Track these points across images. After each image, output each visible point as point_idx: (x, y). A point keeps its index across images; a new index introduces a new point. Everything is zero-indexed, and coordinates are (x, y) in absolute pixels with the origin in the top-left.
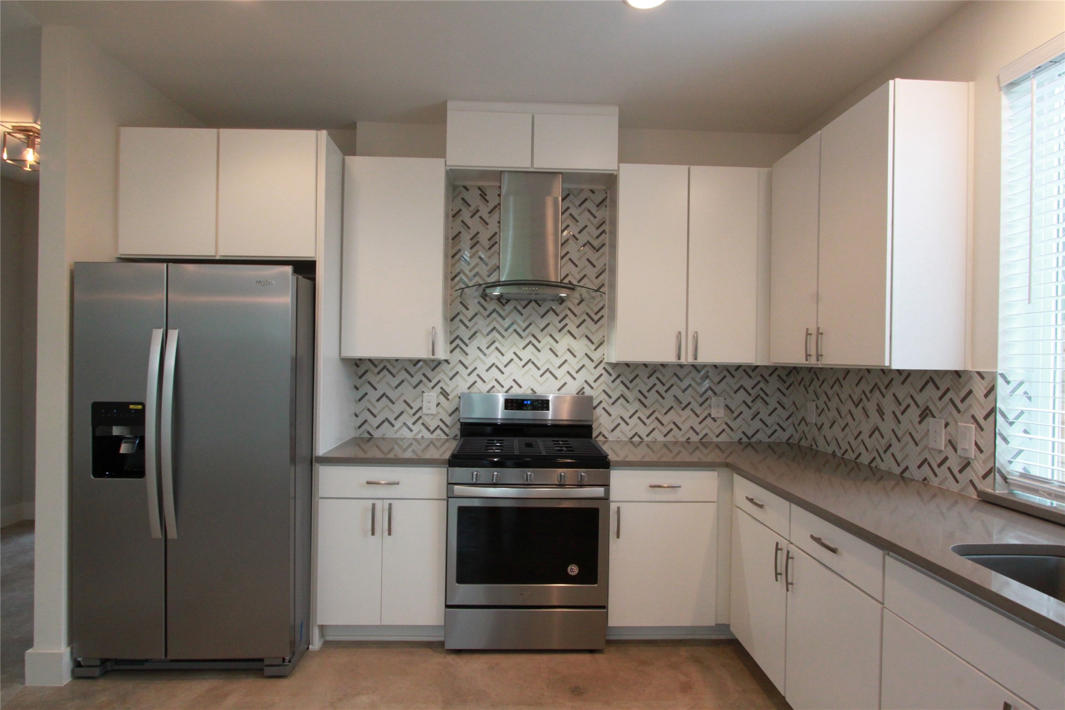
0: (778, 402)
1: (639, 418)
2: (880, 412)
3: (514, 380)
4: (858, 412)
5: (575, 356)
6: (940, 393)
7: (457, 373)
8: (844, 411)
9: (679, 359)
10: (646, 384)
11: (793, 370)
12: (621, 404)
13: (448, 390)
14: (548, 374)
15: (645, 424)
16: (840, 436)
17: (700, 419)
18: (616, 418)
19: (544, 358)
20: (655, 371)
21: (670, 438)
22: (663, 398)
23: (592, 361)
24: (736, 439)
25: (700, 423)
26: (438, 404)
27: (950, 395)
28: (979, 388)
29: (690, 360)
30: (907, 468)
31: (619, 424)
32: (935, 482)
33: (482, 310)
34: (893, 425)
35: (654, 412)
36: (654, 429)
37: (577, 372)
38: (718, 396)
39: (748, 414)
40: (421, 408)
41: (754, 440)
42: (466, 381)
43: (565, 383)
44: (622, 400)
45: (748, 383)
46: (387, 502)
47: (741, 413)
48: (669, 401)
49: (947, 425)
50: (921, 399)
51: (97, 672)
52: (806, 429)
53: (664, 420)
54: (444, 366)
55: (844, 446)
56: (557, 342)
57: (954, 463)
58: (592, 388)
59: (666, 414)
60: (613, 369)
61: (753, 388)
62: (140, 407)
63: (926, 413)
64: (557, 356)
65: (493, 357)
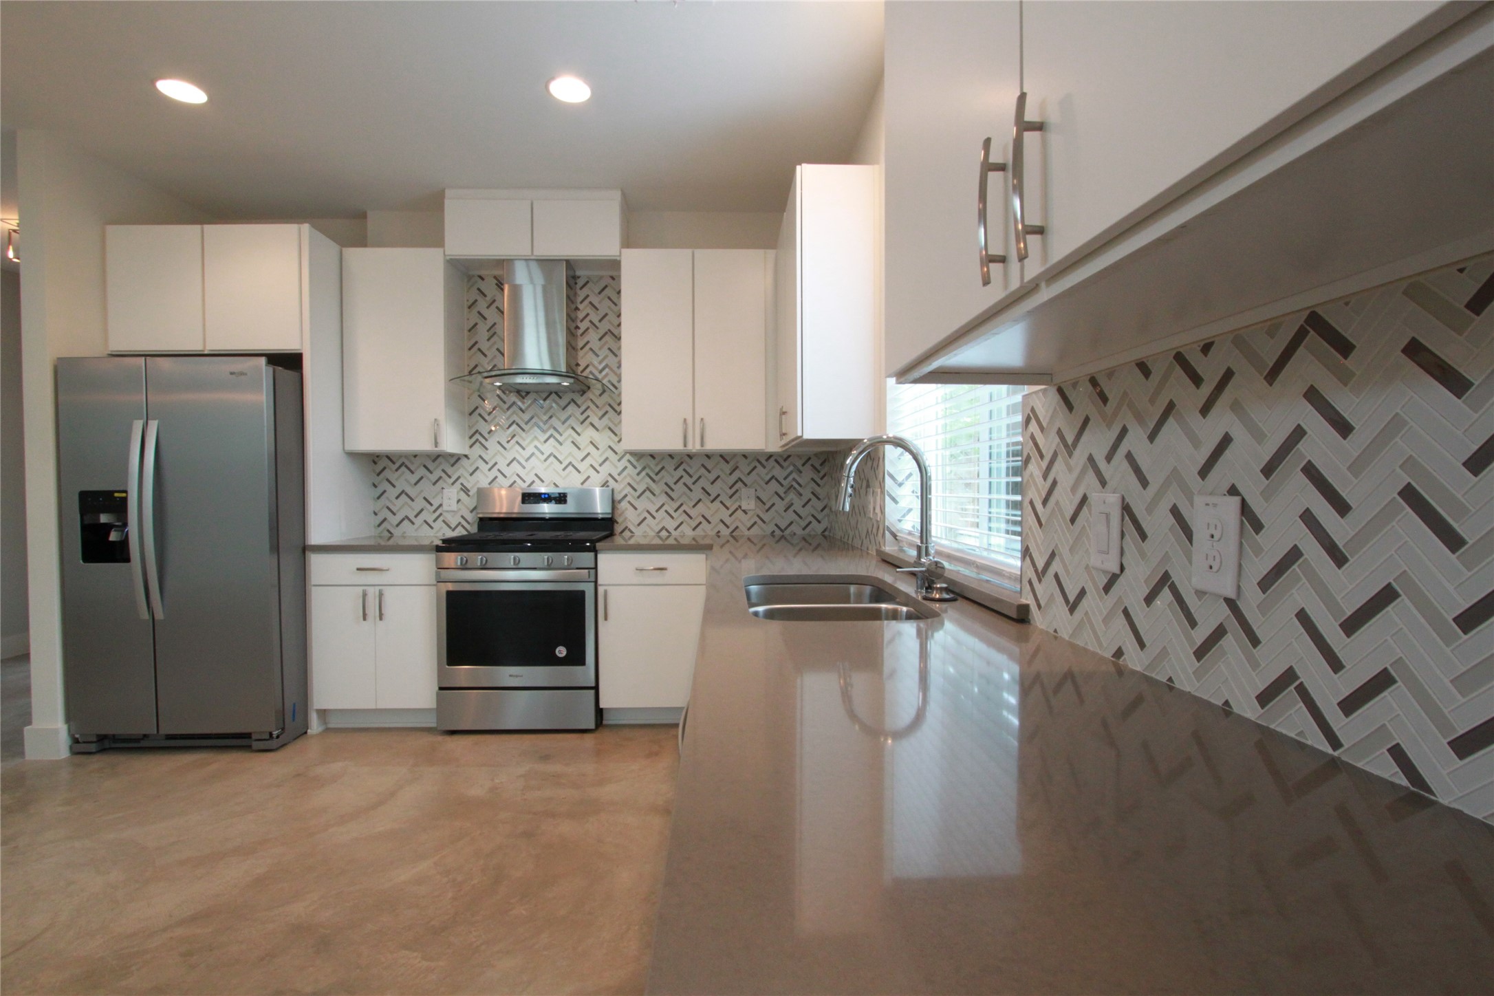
0: (813, 493)
1: (666, 511)
3: (536, 475)
5: (598, 449)
7: (477, 468)
9: (685, 446)
10: (673, 476)
11: (827, 459)
12: (648, 498)
13: (468, 486)
14: (570, 468)
15: (672, 517)
17: (730, 512)
18: (642, 512)
19: (566, 451)
20: (682, 463)
21: (699, 531)
22: (691, 490)
23: (616, 453)
24: (769, 531)
25: (730, 516)
26: (459, 501)
27: (874, 464)
29: (698, 447)
30: (862, 540)
31: (645, 518)
33: (501, 403)
35: (682, 505)
36: (682, 523)
37: (600, 465)
38: (749, 488)
39: (780, 505)
40: (441, 505)
41: (787, 532)
42: (487, 477)
43: (589, 477)
44: (648, 493)
45: (778, 472)
46: (377, 588)
47: (773, 505)
48: (697, 493)
50: (866, 472)
51: (93, 747)
53: (692, 512)
54: (464, 461)
55: (844, 529)
56: (579, 434)
57: (875, 528)
58: (616, 481)
59: (694, 506)
60: (638, 461)
61: (785, 479)
62: (124, 495)
63: (867, 485)
64: (579, 449)
65: (515, 451)
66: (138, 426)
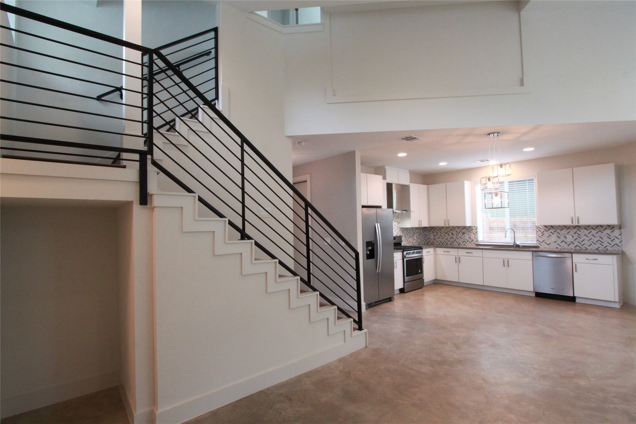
2: (453, 234)
4: (447, 235)
6: (466, 230)
8: (442, 235)
11: (425, 228)
16: (441, 240)
23: (398, 227)
27: (469, 230)
28: (474, 229)
29: (421, 226)
30: (460, 243)
32: (466, 244)
34: (456, 236)
36: (407, 243)
37: (396, 230)
39: (419, 238)
48: (409, 236)
49: (468, 235)
50: (463, 231)
52: (430, 240)
53: (408, 240)
55: (443, 242)
57: (470, 241)
58: (398, 234)
62: (374, 242)
63: (463, 233)
66: (376, 224)
